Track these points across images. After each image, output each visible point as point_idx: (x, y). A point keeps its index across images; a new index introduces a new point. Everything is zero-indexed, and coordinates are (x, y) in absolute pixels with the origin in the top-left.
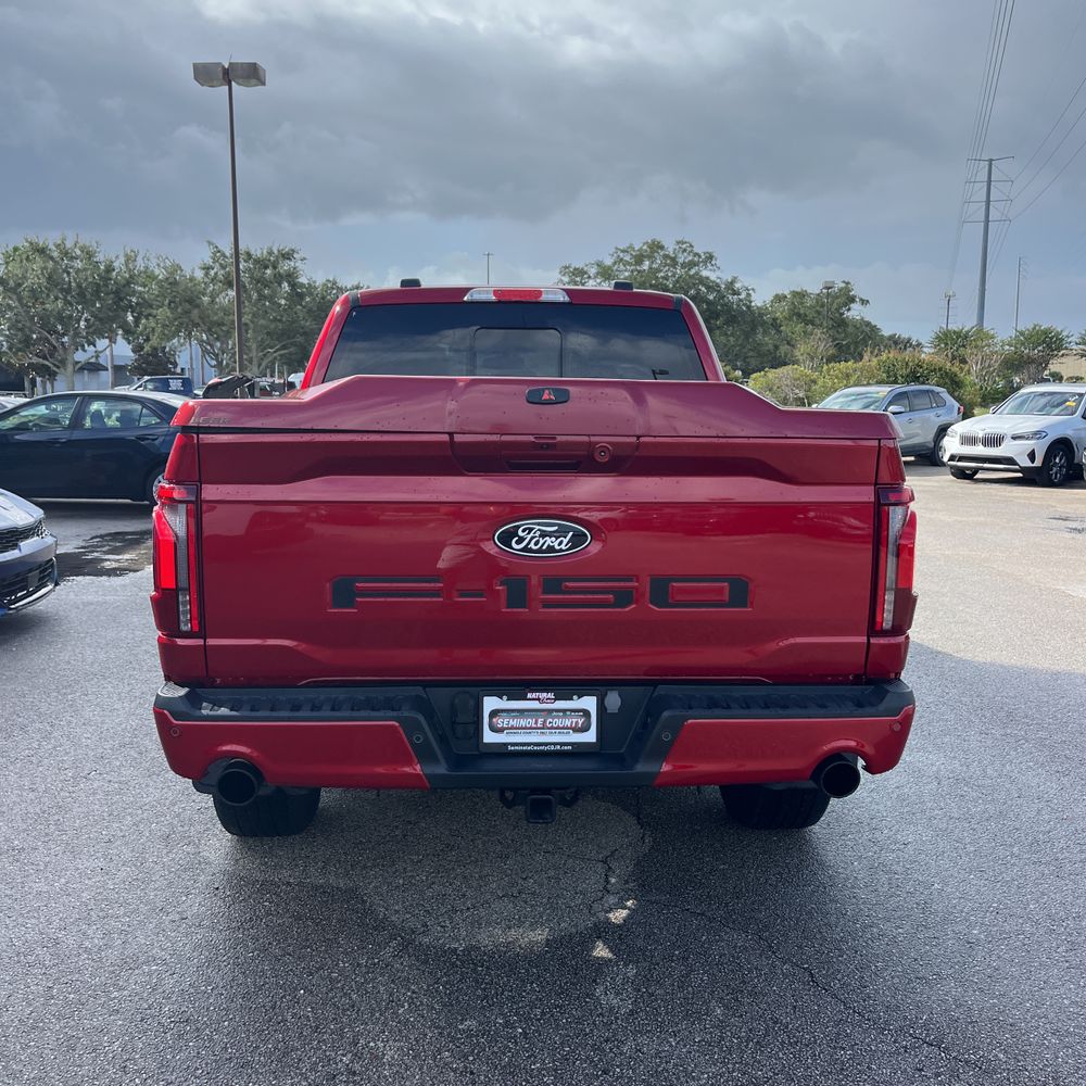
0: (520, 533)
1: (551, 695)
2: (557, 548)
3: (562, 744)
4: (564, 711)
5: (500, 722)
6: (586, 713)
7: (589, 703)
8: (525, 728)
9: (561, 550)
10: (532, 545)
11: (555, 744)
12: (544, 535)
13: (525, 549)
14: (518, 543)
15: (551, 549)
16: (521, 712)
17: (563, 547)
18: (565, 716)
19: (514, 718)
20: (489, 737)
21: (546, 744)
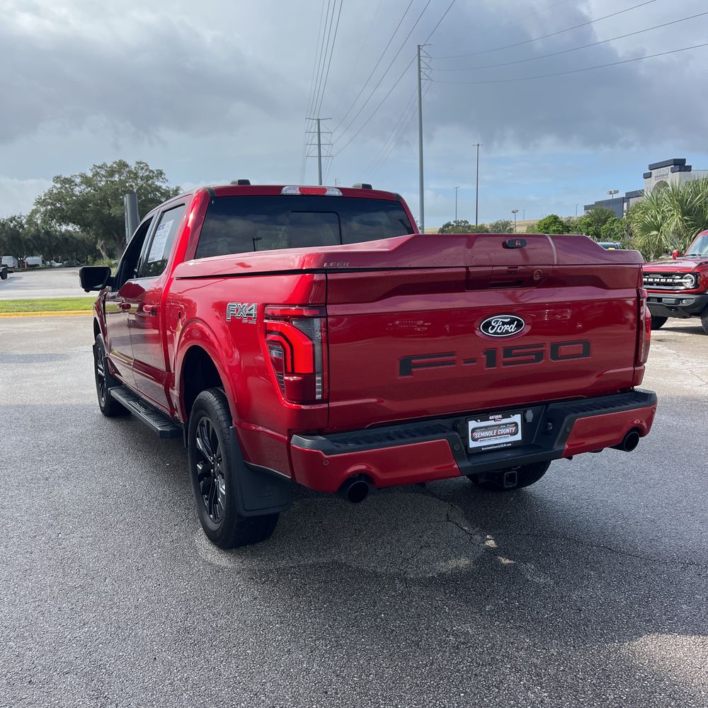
0: (493, 324)
1: (500, 416)
2: (510, 331)
3: (507, 443)
4: (506, 424)
5: (477, 435)
6: (516, 424)
7: (517, 418)
8: (489, 437)
9: (511, 332)
10: (498, 331)
11: (503, 444)
12: (504, 323)
13: (495, 333)
14: (492, 329)
15: (507, 332)
16: (486, 428)
17: (513, 330)
18: (507, 427)
19: (482, 432)
20: (472, 444)
21: (499, 444)
